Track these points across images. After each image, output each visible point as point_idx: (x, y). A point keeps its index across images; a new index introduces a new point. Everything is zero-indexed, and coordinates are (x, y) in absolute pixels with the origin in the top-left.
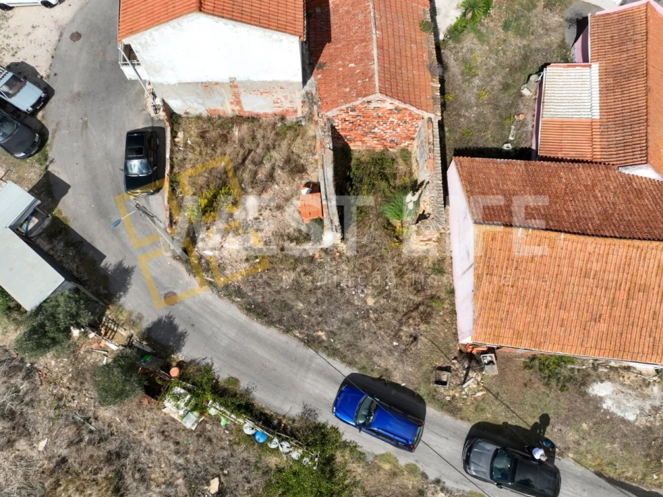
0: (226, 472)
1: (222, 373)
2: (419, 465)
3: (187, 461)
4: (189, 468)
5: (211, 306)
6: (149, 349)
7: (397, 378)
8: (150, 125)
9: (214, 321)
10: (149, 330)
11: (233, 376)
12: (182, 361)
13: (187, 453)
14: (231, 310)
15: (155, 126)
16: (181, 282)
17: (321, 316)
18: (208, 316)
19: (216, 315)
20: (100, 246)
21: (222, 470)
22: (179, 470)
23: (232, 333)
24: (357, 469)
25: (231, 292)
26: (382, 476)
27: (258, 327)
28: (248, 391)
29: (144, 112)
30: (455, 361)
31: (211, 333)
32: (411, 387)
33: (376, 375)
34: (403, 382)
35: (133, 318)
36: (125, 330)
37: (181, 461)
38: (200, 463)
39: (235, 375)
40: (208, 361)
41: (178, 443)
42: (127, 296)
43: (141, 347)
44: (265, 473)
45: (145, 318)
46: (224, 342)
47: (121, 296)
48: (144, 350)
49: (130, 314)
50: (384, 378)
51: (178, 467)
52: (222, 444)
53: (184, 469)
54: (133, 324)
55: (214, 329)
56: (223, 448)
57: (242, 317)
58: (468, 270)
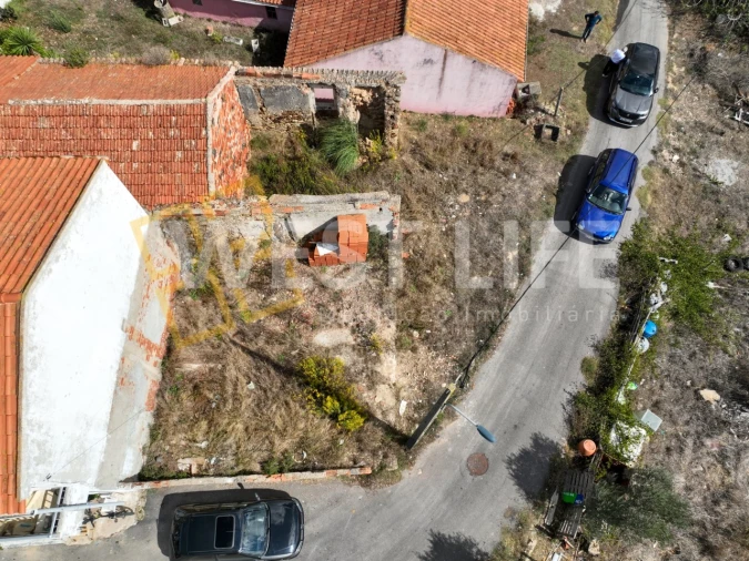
0: (689, 383)
1: (577, 381)
2: (642, 167)
3: (687, 434)
4: (697, 432)
5: (486, 402)
6: (555, 497)
7: (553, 179)
8: (153, 528)
9: (507, 395)
10: (530, 496)
11: (579, 366)
12: (568, 441)
13: (677, 436)
14: (489, 371)
16: (450, 450)
17: (487, 255)
18: (501, 406)
19: (498, 393)
21: (687, 387)
22: (703, 444)
23: (522, 369)
24: (658, 230)
25: (464, 371)
26: (659, 207)
27: (509, 334)
28: (596, 348)
29: (122, 543)
30: (528, 122)
31: (524, 400)
32: (562, 167)
33: (553, 200)
34: (556, 174)
35: (512, 525)
36: (530, 541)
37: (690, 442)
38: (686, 417)
39: (578, 364)
40: (565, 400)
41: (668, 450)
42: (478, 540)
43: (553, 510)
44: (680, 334)
45: (513, 504)
46: (535, 380)
47: (479, 552)
48: (557, 506)
49: (506, 531)
50: (555, 192)
51: (699, 445)
52: (656, 388)
53: (698, 438)
54: (522, 525)
55: (518, 395)
56: (662, 387)
57: (497, 357)
58: (443, 69)
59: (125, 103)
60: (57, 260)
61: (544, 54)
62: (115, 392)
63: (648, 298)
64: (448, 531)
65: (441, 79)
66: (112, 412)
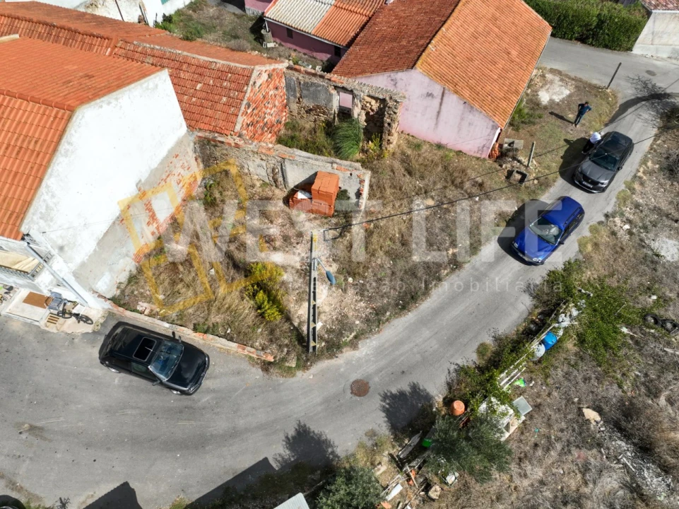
0: (576, 400)
1: (469, 357)
2: (591, 224)
3: (558, 439)
4: (568, 441)
5: (386, 346)
6: (416, 439)
8: (101, 339)
9: (406, 347)
10: (394, 428)
11: (476, 347)
12: (444, 399)
13: (549, 438)
14: (397, 327)
15: (107, 333)
16: (342, 370)
18: (397, 353)
19: (400, 343)
20: (246, 461)
21: (573, 403)
22: (570, 451)
23: (426, 333)
24: (588, 274)
25: (376, 319)
26: (596, 258)
27: (426, 305)
28: (497, 339)
29: (76, 340)
30: (504, 166)
31: (418, 356)
35: (369, 443)
36: (380, 463)
37: (559, 446)
38: (563, 425)
39: (476, 345)
40: (453, 367)
41: (536, 445)
42: (336, 444)
43: (410, 449)
44: (582, 359)
45: (376, 428)
46: (434, 345)
47: (333, 453)
48: (415, 446)
49: (361, 445)
50: (507, 219)
51: (566, 451)
52: (544, 394)
53: (568, 446)
54: (376, 447)
55: (415, 350)
56: (549, 395)
57: (410, 317)
58: (441, 104)
59: (203, 58)
60: (109, 103)
61: (538, 127)
62: (114, 223)
63: (557, 315)
64: (315, 428)
65: (439, 113)
66: (106, 234)
